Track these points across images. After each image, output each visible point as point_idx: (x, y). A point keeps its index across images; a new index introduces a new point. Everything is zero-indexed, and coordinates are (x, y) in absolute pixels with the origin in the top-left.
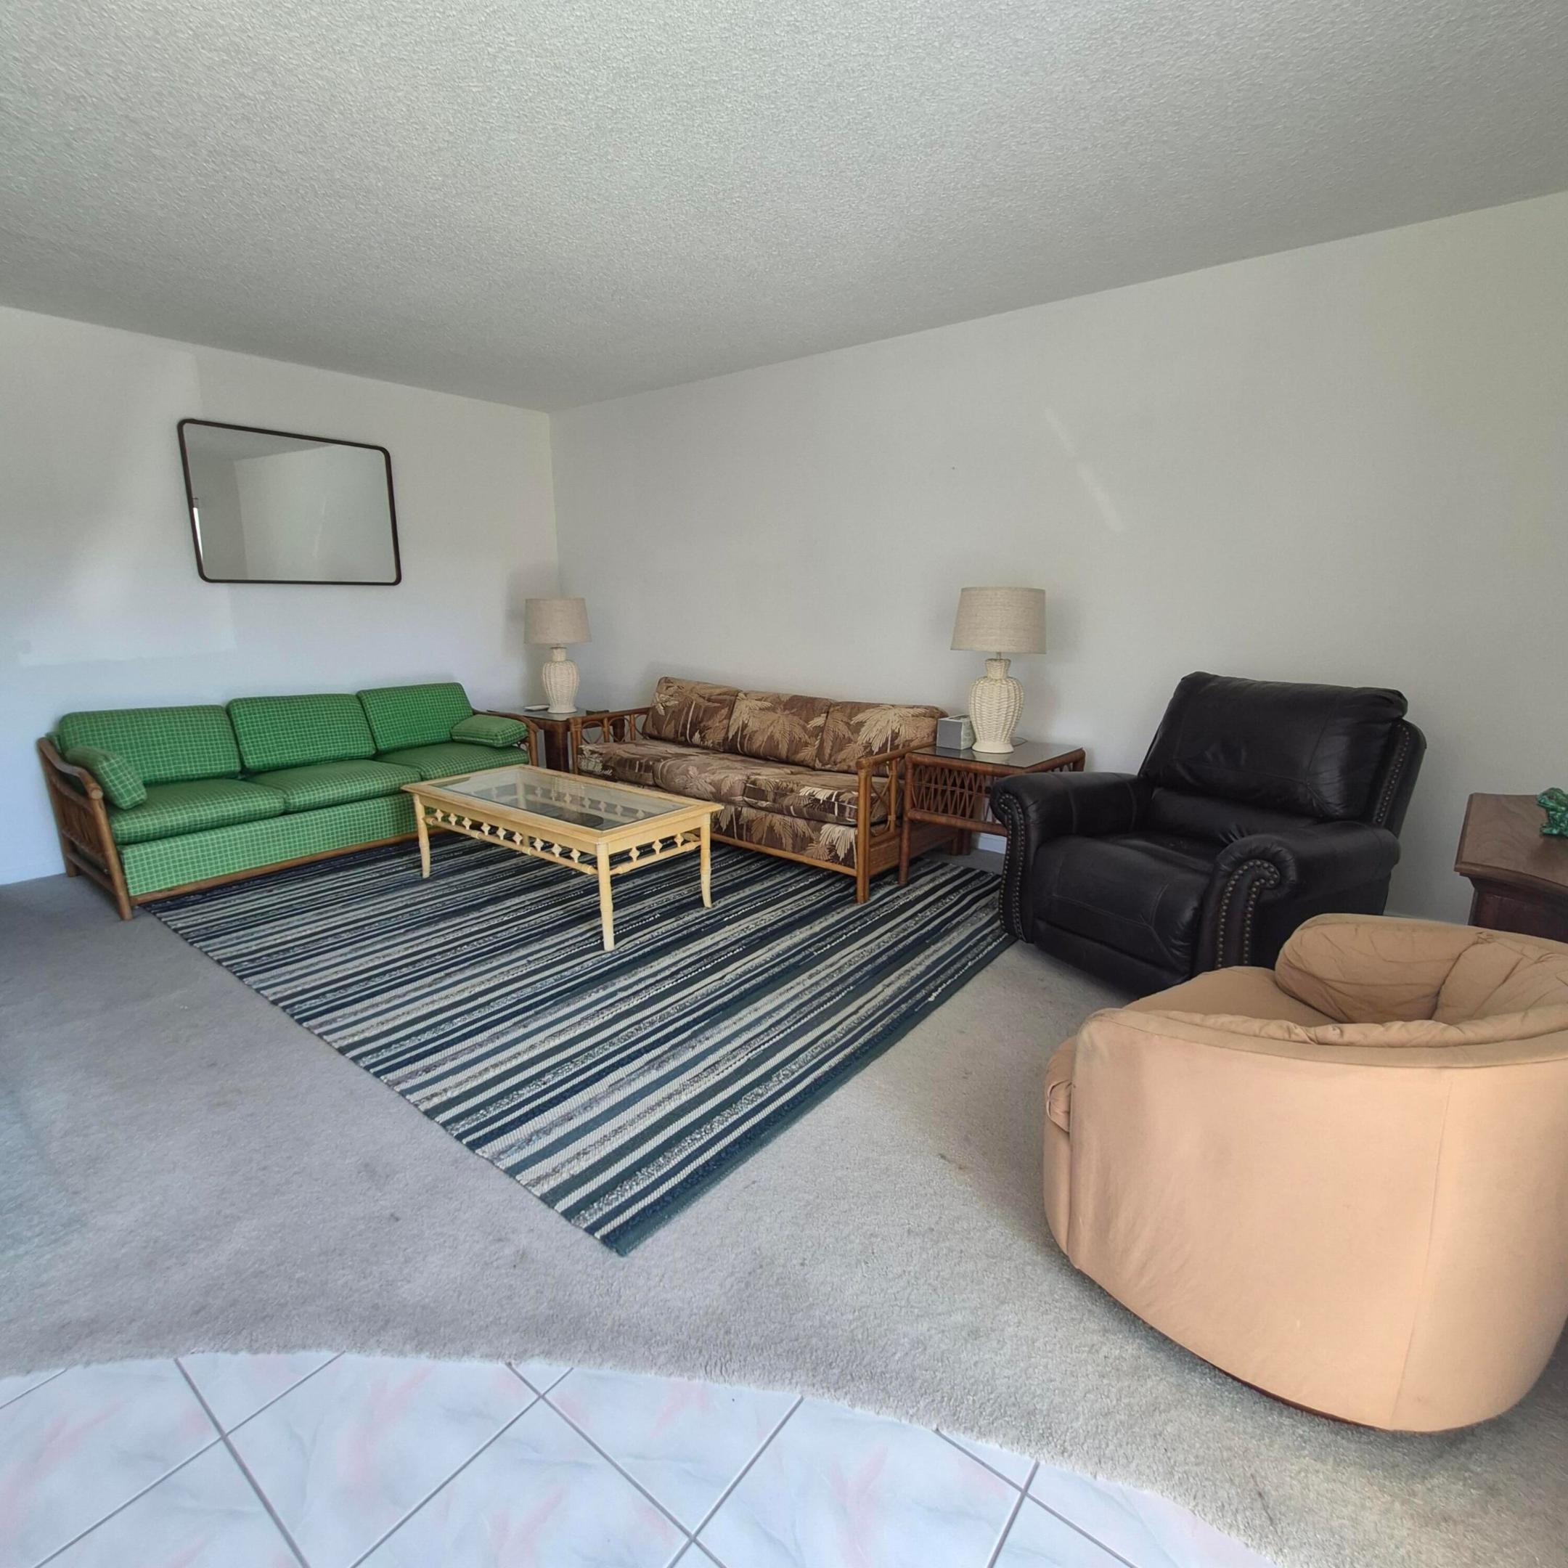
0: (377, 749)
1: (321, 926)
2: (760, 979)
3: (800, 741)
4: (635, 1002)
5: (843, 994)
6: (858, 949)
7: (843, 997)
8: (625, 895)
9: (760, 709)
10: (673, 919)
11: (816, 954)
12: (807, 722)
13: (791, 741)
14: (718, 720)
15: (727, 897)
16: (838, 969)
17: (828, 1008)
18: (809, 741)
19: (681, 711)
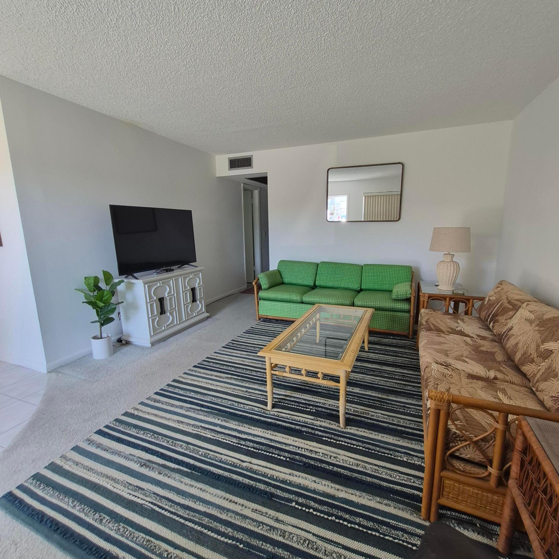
0: (361, 288)
1: (261, 343)
2: (246, 481)
3: (529, 356)
4: (209, 435)
5: (230, 542)
6: (314, 535)
7: (227, 543)
8: (333, 391)
9: (526, 319)
10: (312, 417)
11: (294, 504)
12: (543, 342)
13: (525, 353)
14: (505, 318)
15: (360, 429)
16: (271, 527)
17: (209, 536)
18: (535, 359)
19: (493, 304)
